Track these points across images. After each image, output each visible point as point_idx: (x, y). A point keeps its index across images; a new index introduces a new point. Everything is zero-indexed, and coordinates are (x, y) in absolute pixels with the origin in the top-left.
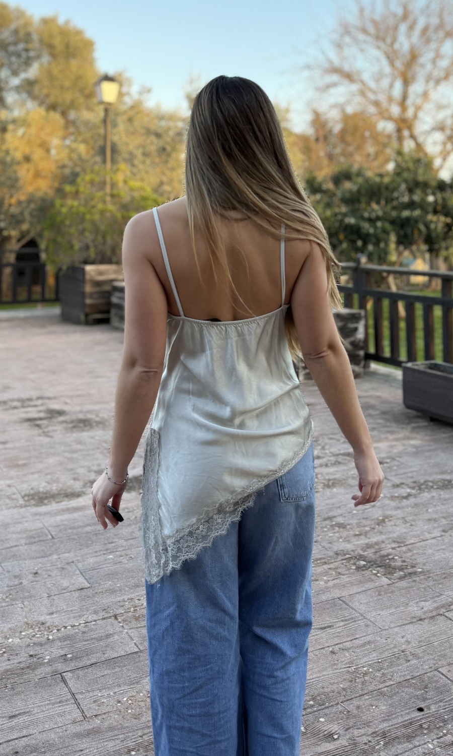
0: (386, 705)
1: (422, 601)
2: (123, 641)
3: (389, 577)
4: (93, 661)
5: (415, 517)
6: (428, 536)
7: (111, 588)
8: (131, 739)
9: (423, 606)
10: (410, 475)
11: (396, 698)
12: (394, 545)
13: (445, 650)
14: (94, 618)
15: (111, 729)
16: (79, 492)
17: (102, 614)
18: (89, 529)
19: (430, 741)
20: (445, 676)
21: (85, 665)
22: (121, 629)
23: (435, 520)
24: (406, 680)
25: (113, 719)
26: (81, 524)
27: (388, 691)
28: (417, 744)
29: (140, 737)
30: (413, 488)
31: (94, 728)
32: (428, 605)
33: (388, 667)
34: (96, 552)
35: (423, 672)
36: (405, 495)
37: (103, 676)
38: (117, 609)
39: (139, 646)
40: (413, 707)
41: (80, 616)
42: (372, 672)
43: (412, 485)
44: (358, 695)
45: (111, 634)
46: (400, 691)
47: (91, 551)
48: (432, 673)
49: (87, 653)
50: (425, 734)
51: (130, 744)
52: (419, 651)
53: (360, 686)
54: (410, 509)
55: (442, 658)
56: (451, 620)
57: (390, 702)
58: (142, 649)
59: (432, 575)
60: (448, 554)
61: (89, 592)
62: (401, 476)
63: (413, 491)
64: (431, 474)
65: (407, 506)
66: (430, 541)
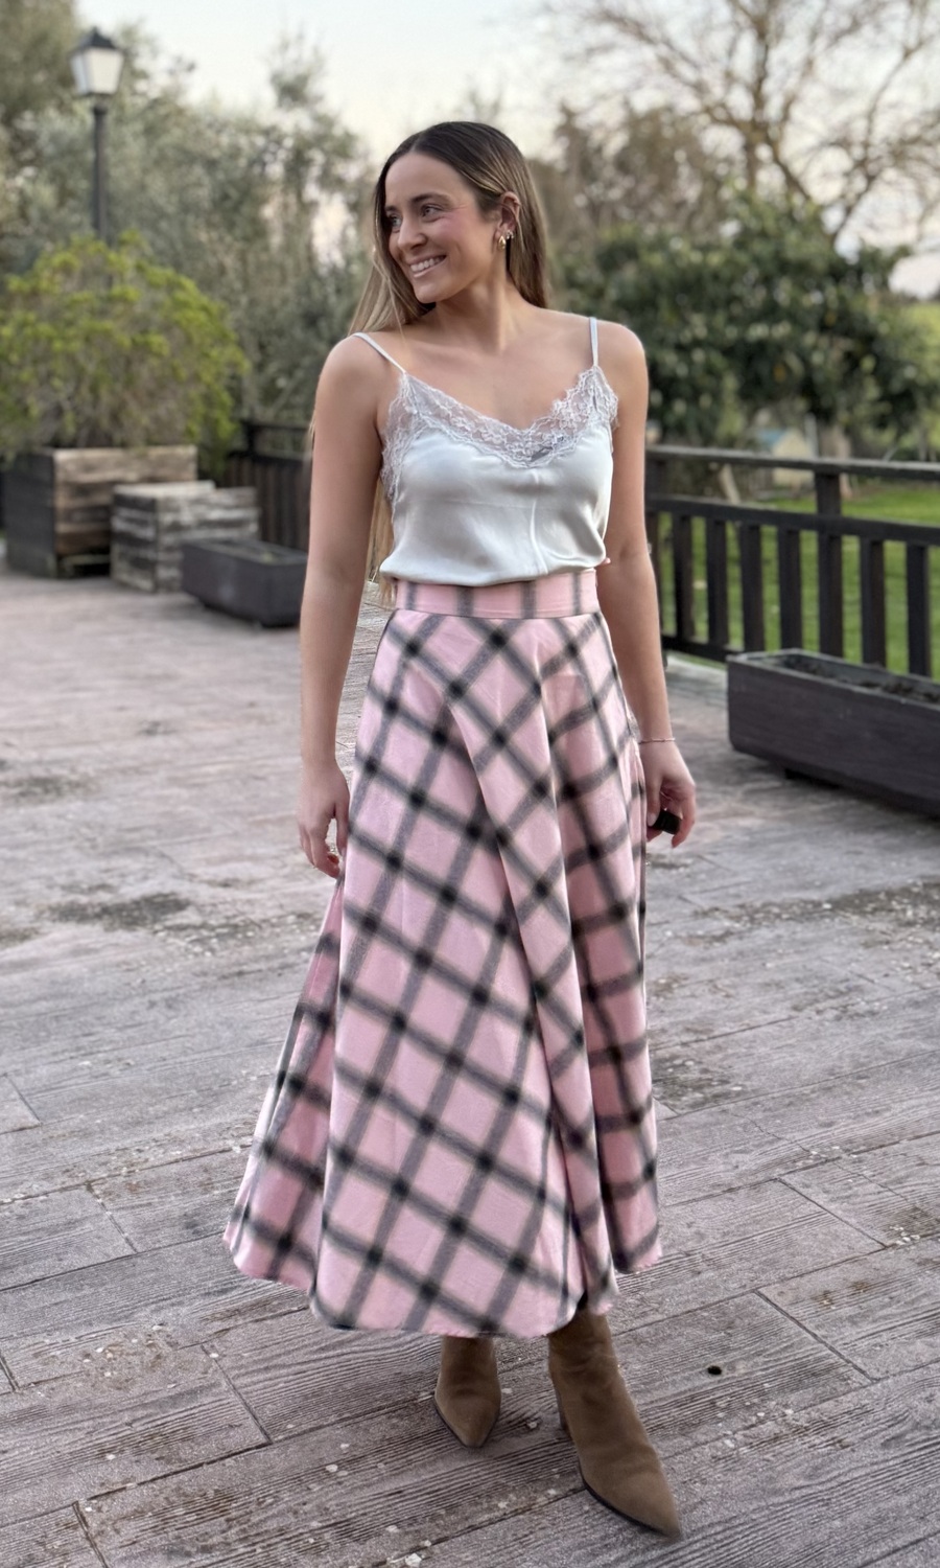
0: (643, 1362)
1: (737, 1152)
2: (101, 1234)
3: (670, 1102)
4: (38, 1274)
5: (736, 980)
6: (760, 1018)
7: (83, 1127)
8: (109, 1430)
9: (738, 1162)
10: (732, 891)
11: (664, 1348)
12: (686, 1038)
13: (775, 1251)
14: (45, 1189)
15: (67, 1409)
16: (26, 930)
17: (60, 1180)
18: (43, 1006)
19: (729, 1433)
20: (771, 1303)
21: (21, 1283)
22: (99, 1210)
23: (779, 985)
24: (689, 1311)
25: (71, 1389)
26: (26, 996)
27: (648, 1333)
28: (703, 1438)
29: (127, 1424)
30: (738, 919)
31: (31, 1409)
32: (749, 1161)
33: (654, 1286)
34: (55, 1054)
35: (727, 1296)
36: (719, 933)
37: (56, 1304)
38: (94, 1170)
39: (136, 1244)
40: (699, 1366)
41: (15, 1185)
43: (738, 911)
45: (77, 1221)
46: (674, 1333)
47: (44, 1052)
48: (744, 1297)
49: (26, 1257)
50: (721, 1420)
51: (105, 1439)
52: (722, 1253)
54: (727, 961)
55: (768, 1268)
56: (793, 1189)
57: (651, 1355)
58: (140, 1249)
59: (761, 1098)
60: (800, 1056)
61: (37, 1136)
62: (714, 894)
63: (737, 925)
64: (779, 889)
65: (722, 957)
66: (764, 1029)
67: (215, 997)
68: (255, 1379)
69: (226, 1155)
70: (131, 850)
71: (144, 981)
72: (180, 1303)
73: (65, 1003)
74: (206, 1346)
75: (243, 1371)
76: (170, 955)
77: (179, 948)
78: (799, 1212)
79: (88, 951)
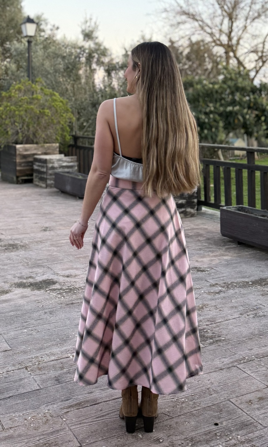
0: (195, 422)
1: (223, 358)
2: (30, 383)
3: (203, 343)
4: (11, 395)
5: (223, 305)
6: (230, 317)
7: (24, 350)
8: (32, 442)
9: (223, 361)
10: (222, 278)
11: (201, 417)
12: (208, 323)
13: (235, 388)
14: (13, 369)
15: (20, 436)
16: (7, 290)
17: (18, 366)
18: (12, 313)
19: (221, 443)
20: (234, 404)
21: (6, 397)
22: (29, 376)
23: (236, 307)
24: (209, 406)
25: (21, 430)
26: (7, 310)
27: (196, 413)
29: (38, 440)
30: (223, 287)
31: (9, 436)
32: (227, 361)
33: (198, 398)
34: (16, 328)
35: (220, 402)
36: (218, 291)
37: (16, 404)
38: (28, 363)
39: (40, 386)
40: (211, 423)
41: (4, 368)
42: (187, 402)
43: (223, 285)
44: (177, 415)
45: (23, 379)
46: (204, 413)
47: (13, 327)
48: (225, 402)
49: (7, 389)
50: (218, 439)
51: (31, 445)
52: (218, 389)
53: (179, 410)
54: (220, 300)
55: (233, 393)
56: (240, 369)
57: (197, 420)
58: (42, 387)
59: (230, 342)
60: (243, 329)
61: (10, 353)
62: (216, 279)
63: (223, 289)
64: (236, 278)
65: (218, 298)
66: (231, 320)
67: (64, 311)
68: (76, 427)
69: (68, 359)
70: (39, 266)
71: (43, 306)
72: (54, 404)
73: (19, 313)
74: (62, 417)
75: (73, 424)
76: (51, 298)
77: (54, 296)
78: (242, 376)
79: (26, 297)
